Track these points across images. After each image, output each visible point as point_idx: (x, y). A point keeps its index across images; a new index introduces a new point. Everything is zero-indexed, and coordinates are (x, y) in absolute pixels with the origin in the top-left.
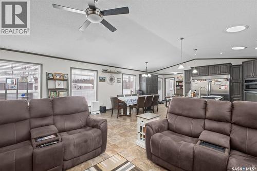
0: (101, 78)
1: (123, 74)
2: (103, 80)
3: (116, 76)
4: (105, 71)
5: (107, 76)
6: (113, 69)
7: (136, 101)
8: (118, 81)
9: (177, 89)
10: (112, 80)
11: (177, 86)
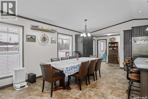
0: (29, 37)
1: (58, 33)
2: (32, 39)
3: (49, 35)
4: (34, 28)
5: (39, 35)
6: (45, 27)
7: (78, 68)
8: (53, 42)
9: (109, 50)
10: (44, 39)
11: (109, 47)
